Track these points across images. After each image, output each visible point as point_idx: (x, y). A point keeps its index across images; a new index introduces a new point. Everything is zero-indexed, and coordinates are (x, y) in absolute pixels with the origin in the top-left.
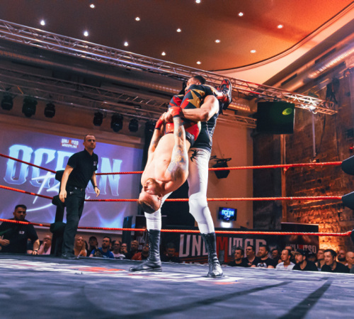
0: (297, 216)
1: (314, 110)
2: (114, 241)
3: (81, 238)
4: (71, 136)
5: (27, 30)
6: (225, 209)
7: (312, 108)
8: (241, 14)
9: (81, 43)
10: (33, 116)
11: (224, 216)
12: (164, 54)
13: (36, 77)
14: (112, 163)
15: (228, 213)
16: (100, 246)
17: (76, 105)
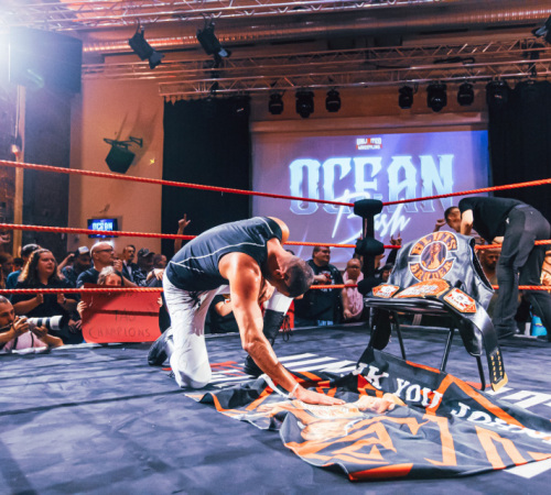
4: (369, 132)
10: (311, 115)
13: (306, 56)
17: (369, 84)
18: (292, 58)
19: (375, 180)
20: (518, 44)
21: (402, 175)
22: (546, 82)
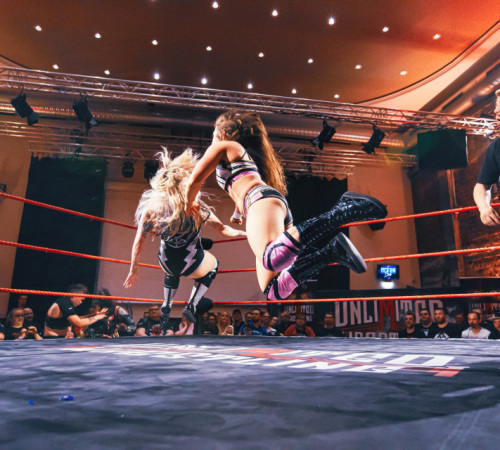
0: (479, 268)
1: (491, 135)
5: (143, 86)
6: (385, 266)
7: (488, 132)
8: (386, 29)
9: (202, 92)
11: (384, 274)
15: (389, 271)
18: (143, 137)
20: (300, 151)
22: (318, 178)
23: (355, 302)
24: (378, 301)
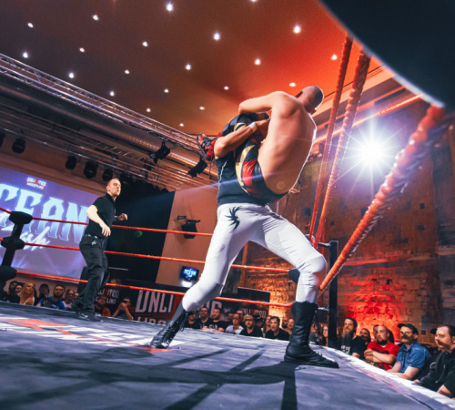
0: (252, 282)
2: (68, 291)
3: (31, 284)
4: (38, 176)
5: (5, 59)
6: (188, 269)
8: (226, 88)
9: (63, 84)
11: (186, 275)
12: (149, 110)
14: (79, 209)
15: (190, 273)
16: (51, 295)
17: (49, 145)
19: (33, 209)
20: (142, 160)
21: (53, 211)
22: (150, 186)
23: (156, 293)
24: (175, 295)
